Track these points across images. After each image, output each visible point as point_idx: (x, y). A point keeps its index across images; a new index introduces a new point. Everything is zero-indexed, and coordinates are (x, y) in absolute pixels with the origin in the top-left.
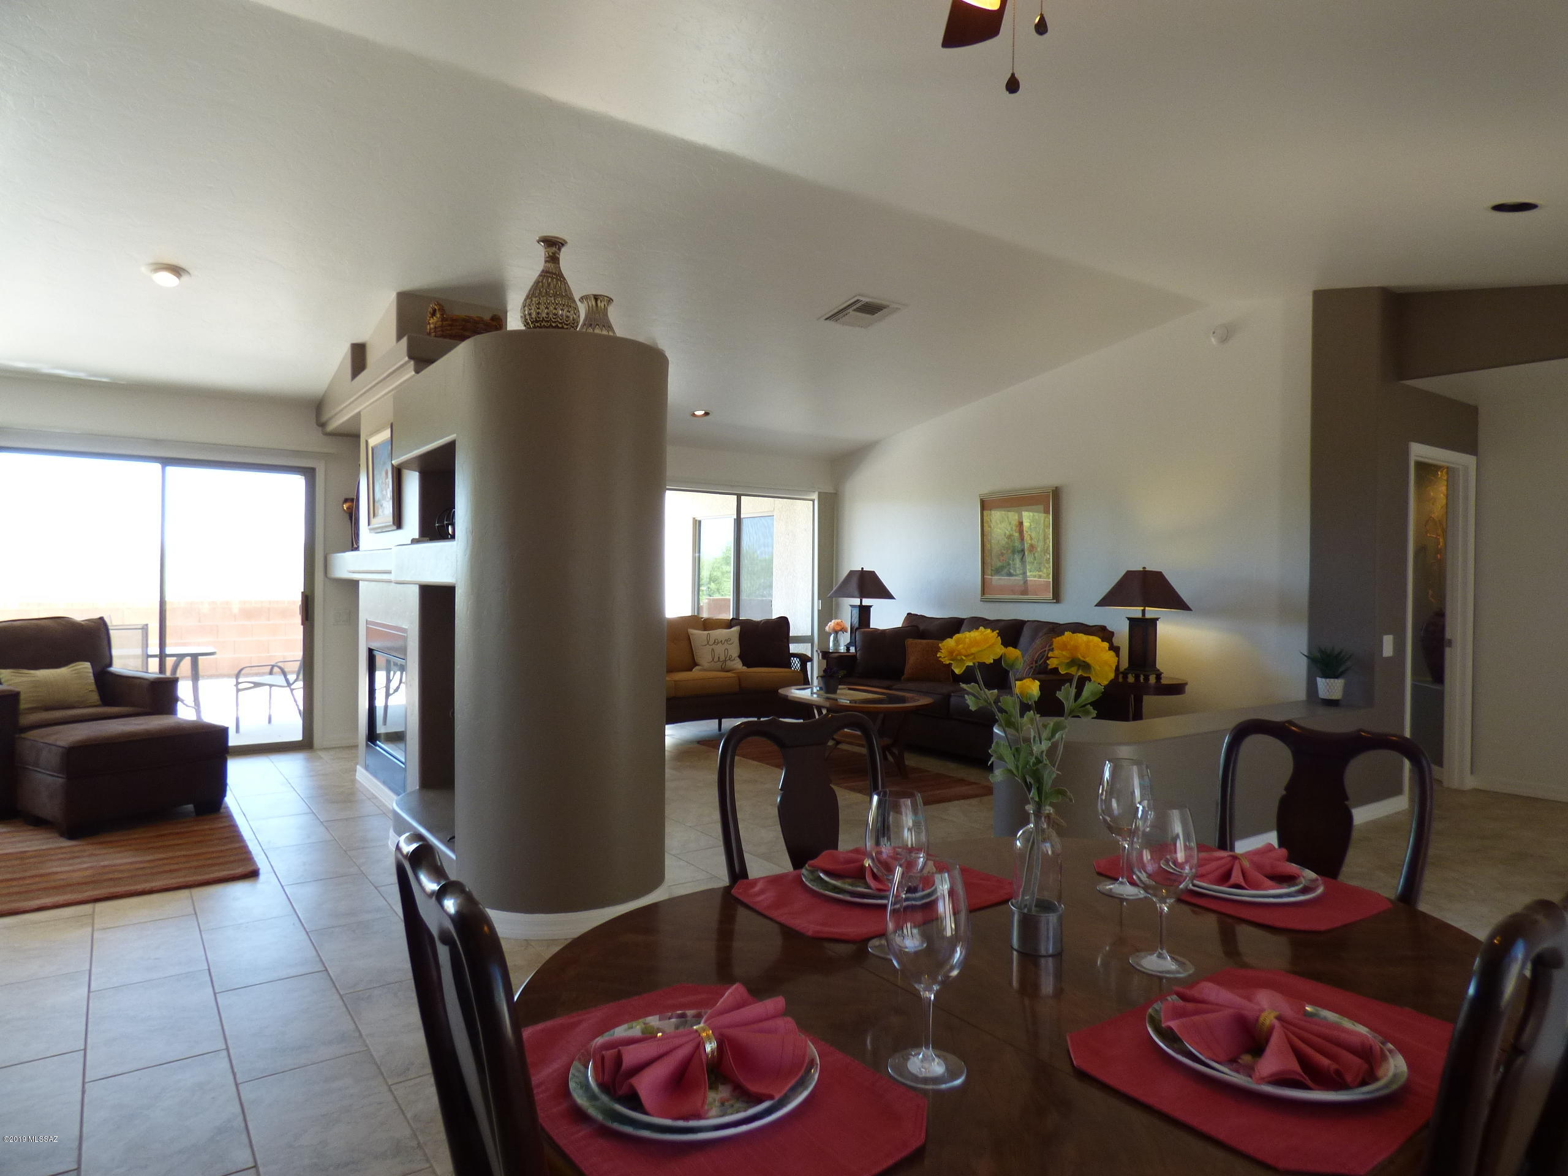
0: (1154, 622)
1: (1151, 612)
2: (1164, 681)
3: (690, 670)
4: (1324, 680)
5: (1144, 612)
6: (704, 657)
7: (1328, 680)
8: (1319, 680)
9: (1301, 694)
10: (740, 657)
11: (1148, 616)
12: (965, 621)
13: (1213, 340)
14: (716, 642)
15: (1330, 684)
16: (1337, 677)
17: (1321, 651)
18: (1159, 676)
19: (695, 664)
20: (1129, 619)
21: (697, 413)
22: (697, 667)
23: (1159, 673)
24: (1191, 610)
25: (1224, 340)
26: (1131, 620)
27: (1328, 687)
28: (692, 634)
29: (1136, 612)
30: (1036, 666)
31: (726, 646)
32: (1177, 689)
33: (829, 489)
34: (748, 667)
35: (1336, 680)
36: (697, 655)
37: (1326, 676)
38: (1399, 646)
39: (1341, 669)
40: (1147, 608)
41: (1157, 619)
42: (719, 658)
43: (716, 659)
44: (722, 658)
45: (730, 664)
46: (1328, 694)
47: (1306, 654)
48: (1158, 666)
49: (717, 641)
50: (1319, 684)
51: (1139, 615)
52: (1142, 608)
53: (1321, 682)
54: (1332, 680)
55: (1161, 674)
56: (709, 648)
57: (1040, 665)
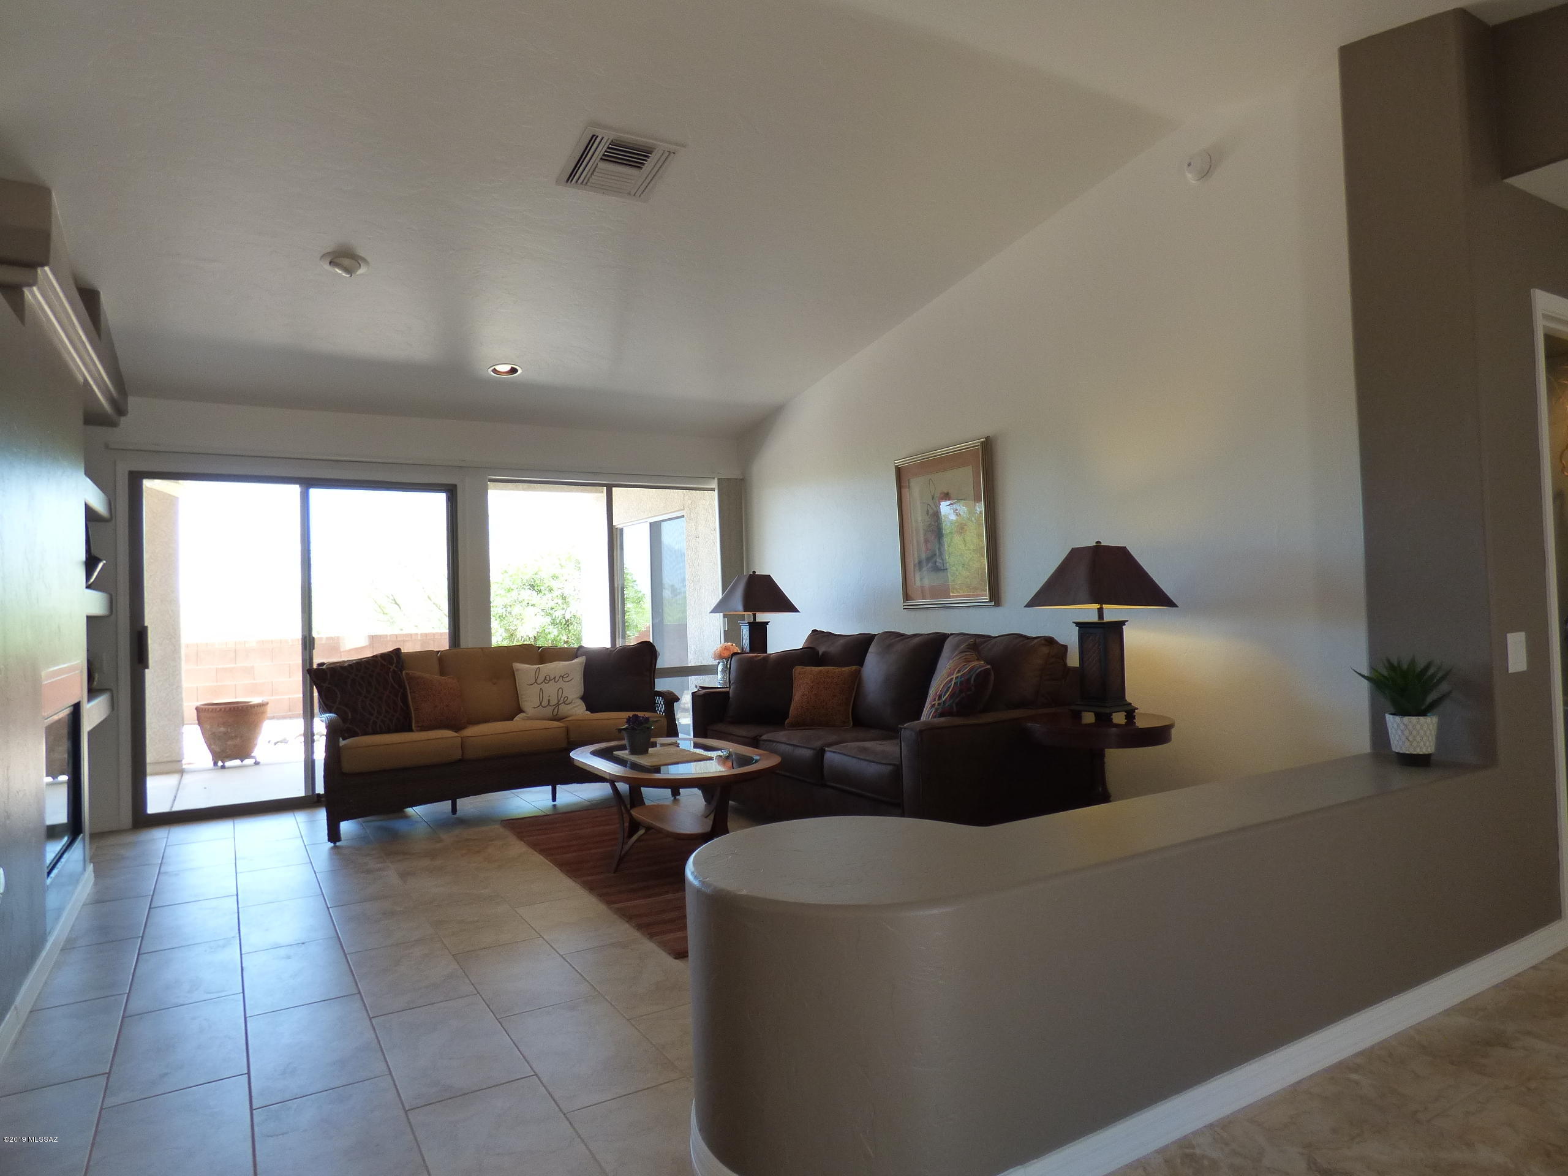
0: (1117, 628)
1: (1113, 612)
2: (1141, 723)
3: (512, 719)
4: (1398, 719)
5: (1100, 612)
6: (530, 700)
7: (1406, 719)
8: (1389, 718)
9: (1361, 742)
10: (583, 698)
11: (1108, 618)
12: (876, 637)
13: (1189, 176)
14: (547, 680)
15: (1410, 727)
16: (1423, 713)
17: (1391, 667)
18: (1130, 713)
19: (521, 711)
20: (1077, 624)
21: (499, 368)
22: (521, 715)
23: (1129, 708)
24: (1176, 606)
25: (1205, 174)
26: (1084, 627)
27: (1407, 733)
28: (518, 670)
29: (1088, 612)
30: (939, 704)
31: (561, 684)
32: (1158, 735)
33: (733, 473)
34: (592, 712)
35: (1422, 719)
36: (522, 698)
37: (1402, 711)
38: (1537, 650)
39: (1430, 699)
40: (1105, 606)
41: (1123, 623)
42: (549, 701)
43: (545, 703)
44: (554, 702)
45: (564, 709)
46: (1407, 744)
47: (1366, 673)
48: (1129, 698)
49: (548, 678)
50: (1389, 725)
51: (1094, 618)
52: (1097, 606)
53: (1393, 722)
54: (1414, 719)
55: (1134, 710)
56: (536, 687)
57: (945, 702)
